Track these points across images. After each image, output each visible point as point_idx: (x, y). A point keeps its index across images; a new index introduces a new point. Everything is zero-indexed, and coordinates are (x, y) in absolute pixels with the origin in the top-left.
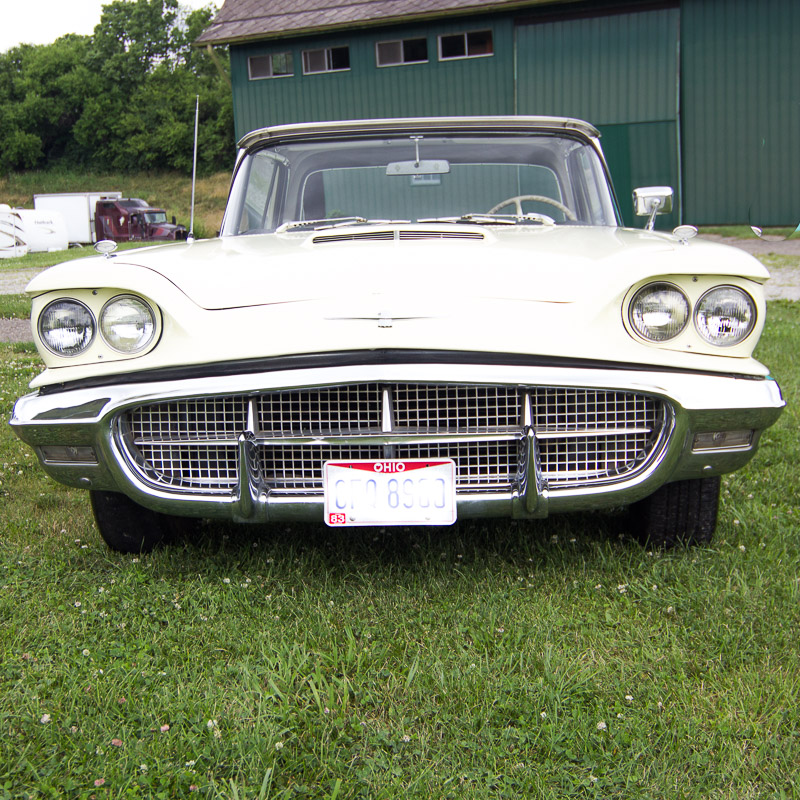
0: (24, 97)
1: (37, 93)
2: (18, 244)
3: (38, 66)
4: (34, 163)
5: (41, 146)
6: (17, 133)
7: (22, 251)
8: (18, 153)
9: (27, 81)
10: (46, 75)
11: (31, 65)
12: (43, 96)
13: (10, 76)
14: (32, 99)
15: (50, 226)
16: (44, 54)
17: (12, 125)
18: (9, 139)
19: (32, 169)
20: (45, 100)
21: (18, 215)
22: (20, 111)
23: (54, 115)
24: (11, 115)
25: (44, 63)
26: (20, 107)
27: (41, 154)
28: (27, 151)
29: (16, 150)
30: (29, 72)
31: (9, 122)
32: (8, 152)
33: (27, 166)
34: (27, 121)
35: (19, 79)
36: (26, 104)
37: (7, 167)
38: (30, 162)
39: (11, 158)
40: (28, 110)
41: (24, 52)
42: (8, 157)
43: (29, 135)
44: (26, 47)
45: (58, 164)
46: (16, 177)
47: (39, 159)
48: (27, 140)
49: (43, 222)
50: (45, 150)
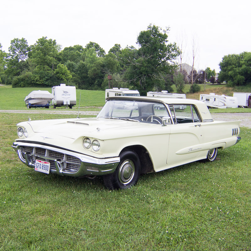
0: (242, 66)
1: (245, 65)
2: (224, 105)
3: (247, 58)
4: (242, 84)
5: (244, 79)
6: (238, 76)
7: (225, 107)
8: (238, 81)
9: (243, 62)
10: (249, 60)
11: (245, 58)
12: (247, 66)
13: (239, 60)
14: (244, 67)
15: (233, 101)
16: (249, 55)
17: (237, 73)
18: (236, 77)
19: (241, 85)
20: (247, 67)
21: (225, 98)
22: (240, 70)
23: (249, 71)
24: (238, 71)
25: (249, 57)
26: (240, 69)
27: (244, 81)
28: (240, 80)
29: (237, 80)
30: (244, 60)
31: (237, 72)
32: (235, 81)
33: (240, 84)
34: (242, 72)
35: (241, 61)
36: (242, 68)
37: (235, 84)
38: (241, 83)
39: (236, 82)
40: (242, 70)
41: (244, 54)
42: (235, 82)
43: (242, 76)
44: (245, 53)
45: (249, 84)
46: (236, 87)
47: (244, 83)
48: (241, 77)
49: (232, 100)
50: (246, 80)
